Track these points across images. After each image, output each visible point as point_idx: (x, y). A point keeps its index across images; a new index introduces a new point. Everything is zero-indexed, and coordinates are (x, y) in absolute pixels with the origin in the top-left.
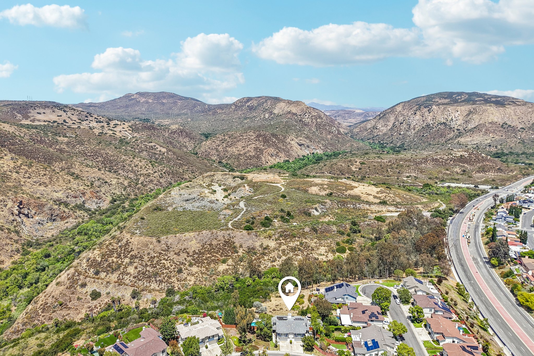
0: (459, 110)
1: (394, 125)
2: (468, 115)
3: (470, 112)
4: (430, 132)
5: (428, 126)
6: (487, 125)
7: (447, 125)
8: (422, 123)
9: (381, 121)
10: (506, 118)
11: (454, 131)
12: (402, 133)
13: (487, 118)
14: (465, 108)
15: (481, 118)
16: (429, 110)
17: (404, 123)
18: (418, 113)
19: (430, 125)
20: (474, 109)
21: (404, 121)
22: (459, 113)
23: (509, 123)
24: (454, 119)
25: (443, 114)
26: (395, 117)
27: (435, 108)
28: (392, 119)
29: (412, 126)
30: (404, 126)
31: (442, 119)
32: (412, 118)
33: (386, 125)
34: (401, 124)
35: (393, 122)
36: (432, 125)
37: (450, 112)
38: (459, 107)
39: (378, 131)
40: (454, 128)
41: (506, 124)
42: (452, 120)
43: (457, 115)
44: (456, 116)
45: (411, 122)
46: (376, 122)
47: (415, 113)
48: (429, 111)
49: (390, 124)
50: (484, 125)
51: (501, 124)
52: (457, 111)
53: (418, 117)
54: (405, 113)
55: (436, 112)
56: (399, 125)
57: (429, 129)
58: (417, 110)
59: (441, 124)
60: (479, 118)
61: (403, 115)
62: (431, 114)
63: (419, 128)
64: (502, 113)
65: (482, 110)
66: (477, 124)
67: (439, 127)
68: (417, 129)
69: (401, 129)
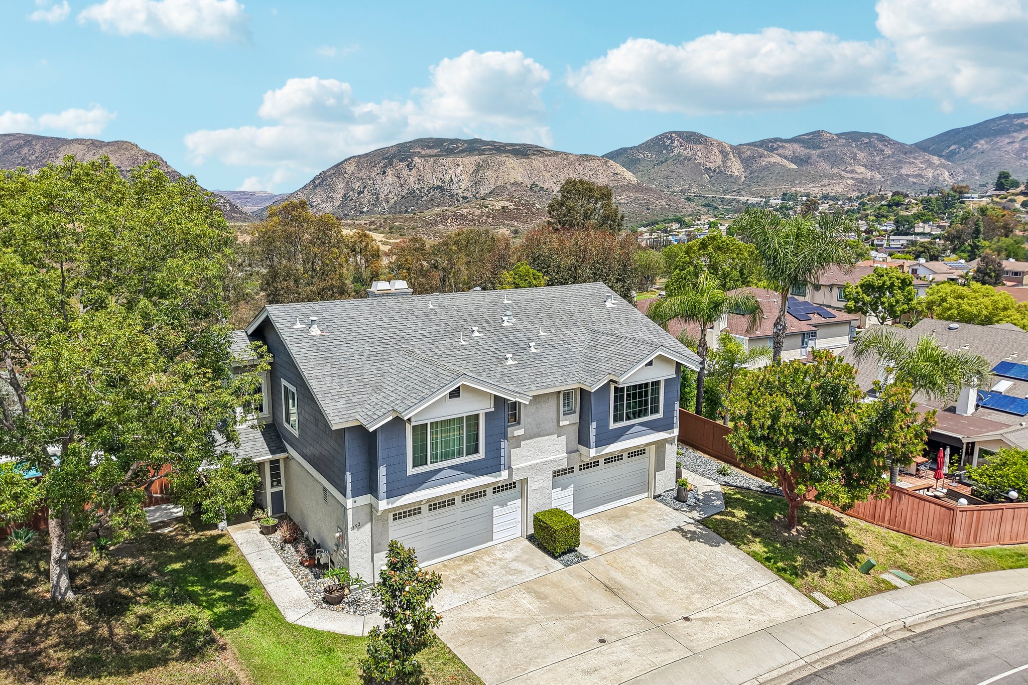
0: (460, 163)
1: (345, 197)
2: (476, 171)
3: (479, 167)
4: (417, 203)
5: (412, 192)
6: (509, 187)
7: (444, 190)
8: (400, 189)
9: (319, 191)
10: (534, 176)
11: (458, 201)
12: (365, 210)
13: (507, 176)
14: (470, 161)
15: (498, 176)
16: (408, 166)
17: (366, 192)
18: (389, 171)
19: (414, 191)
20: (483, 161)
21: (365, 187)
22: (461, 168)
23: (540, 184)
24: (455, 179)
25: (434, 171)
26: (345, 183)
27: (419, 161)
28: (340, 187)
29: (382, 196)
30: (367, 196)
31: (435, 180)
32: (379, 182)
33: (330, 199)
34: (359, 193)
35: (342, 192)
36: (418, 192)
37: (446, 168)
38: (461, 159)
39: (315, 210)
40: (457, 194)
41: (537, 186)
42: (452, 181)
43: (458, 171)
44: (457, 174)
45: (378, 189)
46: (309, 195)
47: (384, 173)
48: (410, 167)
49: (339, 197)
50: (504, 187)
51: (529, 186)
52: (458, 165)
53: (390, 179)
54: (363, 174)
55: (421, 169)
56: (356, 195)
57: (415, 199)
58: (386, 167)
59: (435, 189)
60: (495, 177)
61: (359, 179)
62: (414, 172)
63: (395, 198)
64: (527, 168)
65: (497, 162)
66: (493, 187)
67: (432, 194)
68: (393, 200)
69: (361, 203)
